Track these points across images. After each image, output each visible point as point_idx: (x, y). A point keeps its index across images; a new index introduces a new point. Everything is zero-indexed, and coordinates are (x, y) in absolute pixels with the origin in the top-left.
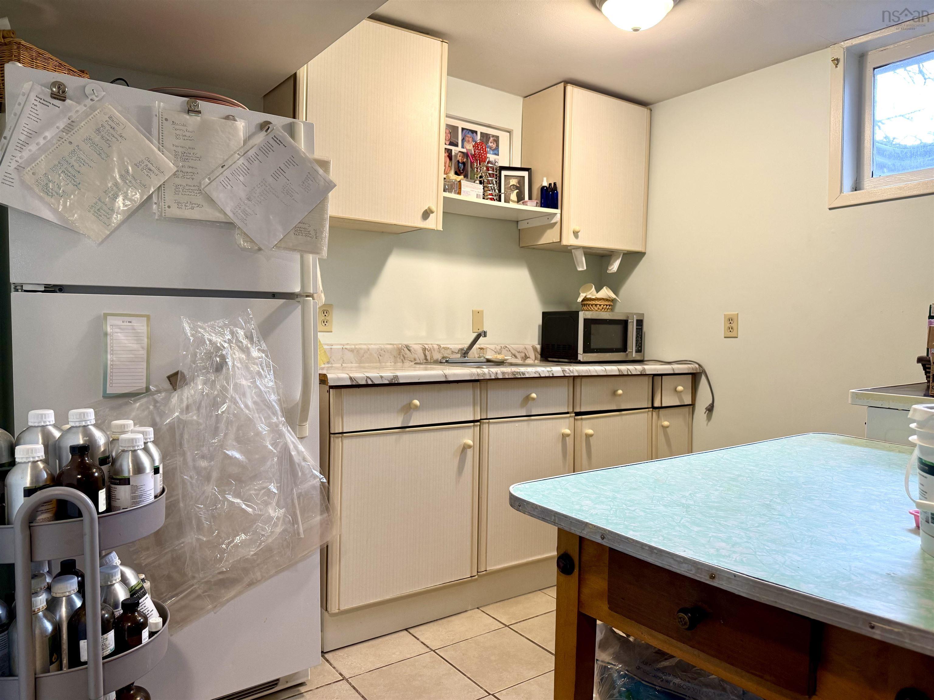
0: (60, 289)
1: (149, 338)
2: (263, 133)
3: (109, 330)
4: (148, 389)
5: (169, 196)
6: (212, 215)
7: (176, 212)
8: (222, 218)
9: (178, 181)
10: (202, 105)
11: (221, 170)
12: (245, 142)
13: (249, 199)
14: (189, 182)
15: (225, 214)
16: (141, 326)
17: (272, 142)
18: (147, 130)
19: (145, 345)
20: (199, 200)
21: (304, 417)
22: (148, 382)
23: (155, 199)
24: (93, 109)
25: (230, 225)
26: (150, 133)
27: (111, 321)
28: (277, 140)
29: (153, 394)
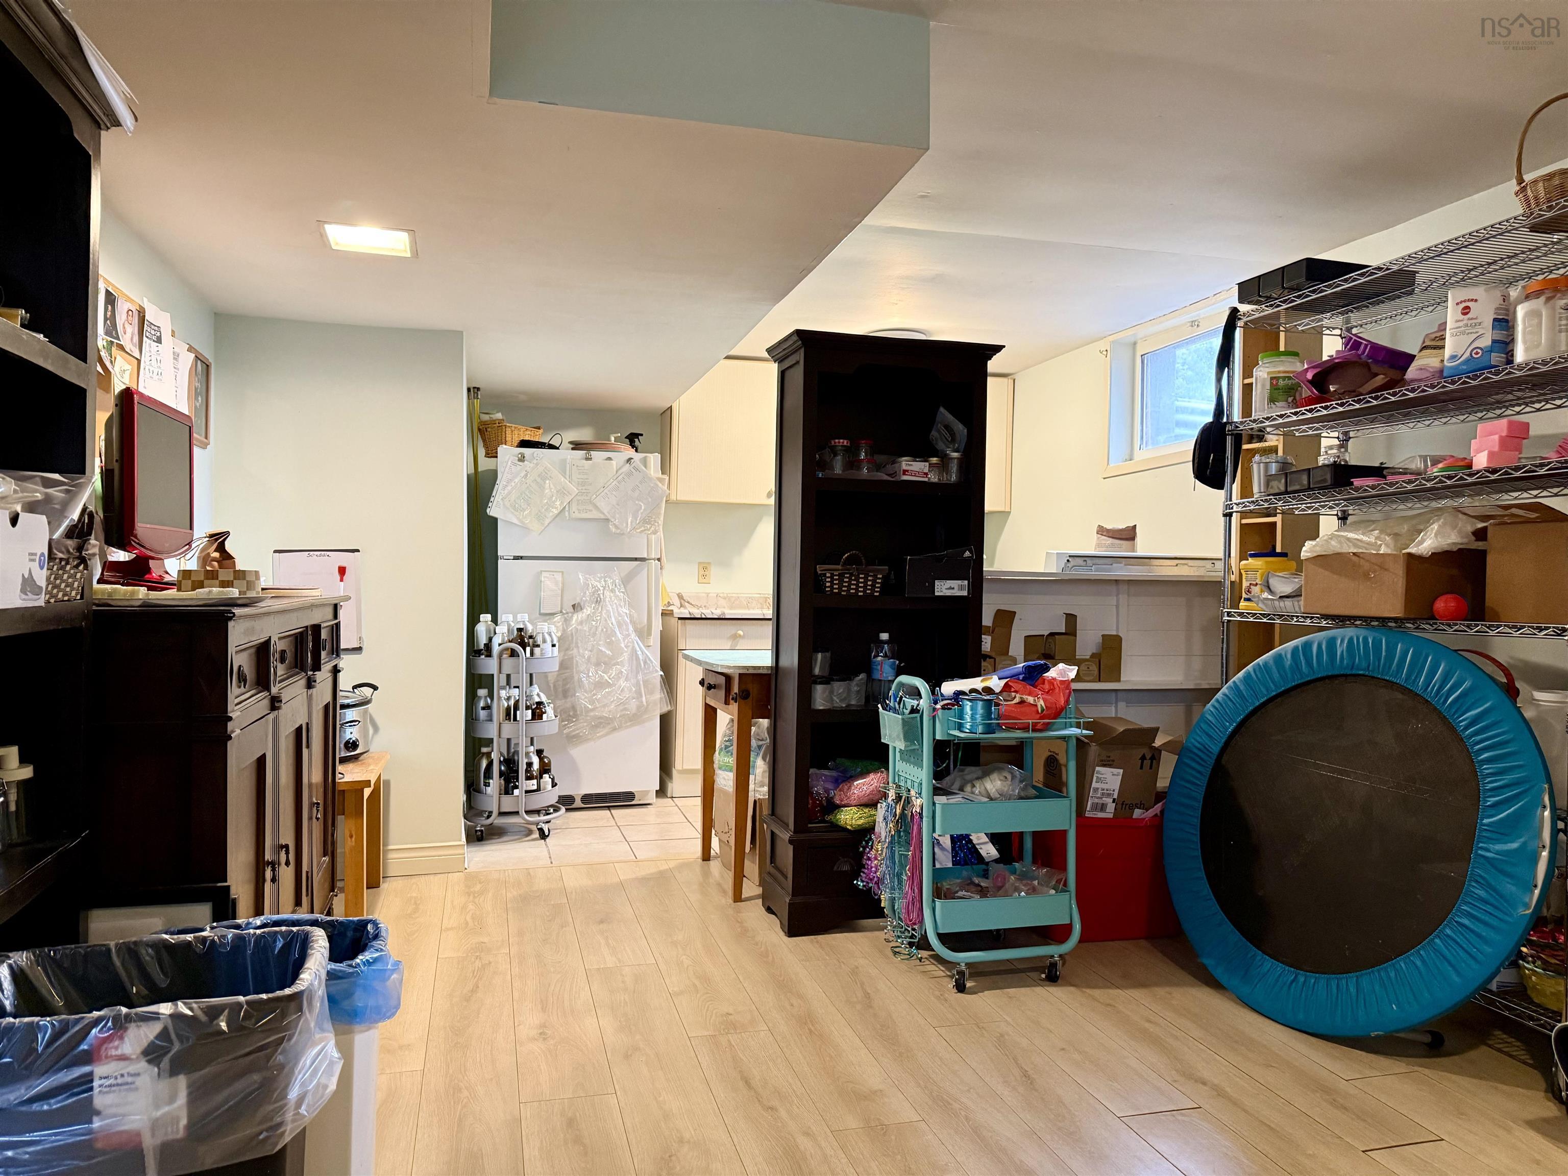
0: (521, 558)
1: (563, 584)
2: (628, 465)
3: (543, 579)
4: (561, 612)
5: (574, 507)
6: (595, 514)
7: (577, 515)
8: (603, 517)
9: (579, 498)
10: (594, 454)
11: (602, 489)
12: (617, 472)
13: (618, 505)
14: (586, 498)
15: (604, 514)
16: (559, 577)
17: (633, 470)
18: (564, 473)
19: (560, 587)
20: (590, 507)
21: (649, 634)
22: (562, 608)
23: (567, 508)
24: (537, 464)
25: (607, 520)
26: (565, 474)
27: (544, 574)
28: (637, 469)
29: (564, 614)
